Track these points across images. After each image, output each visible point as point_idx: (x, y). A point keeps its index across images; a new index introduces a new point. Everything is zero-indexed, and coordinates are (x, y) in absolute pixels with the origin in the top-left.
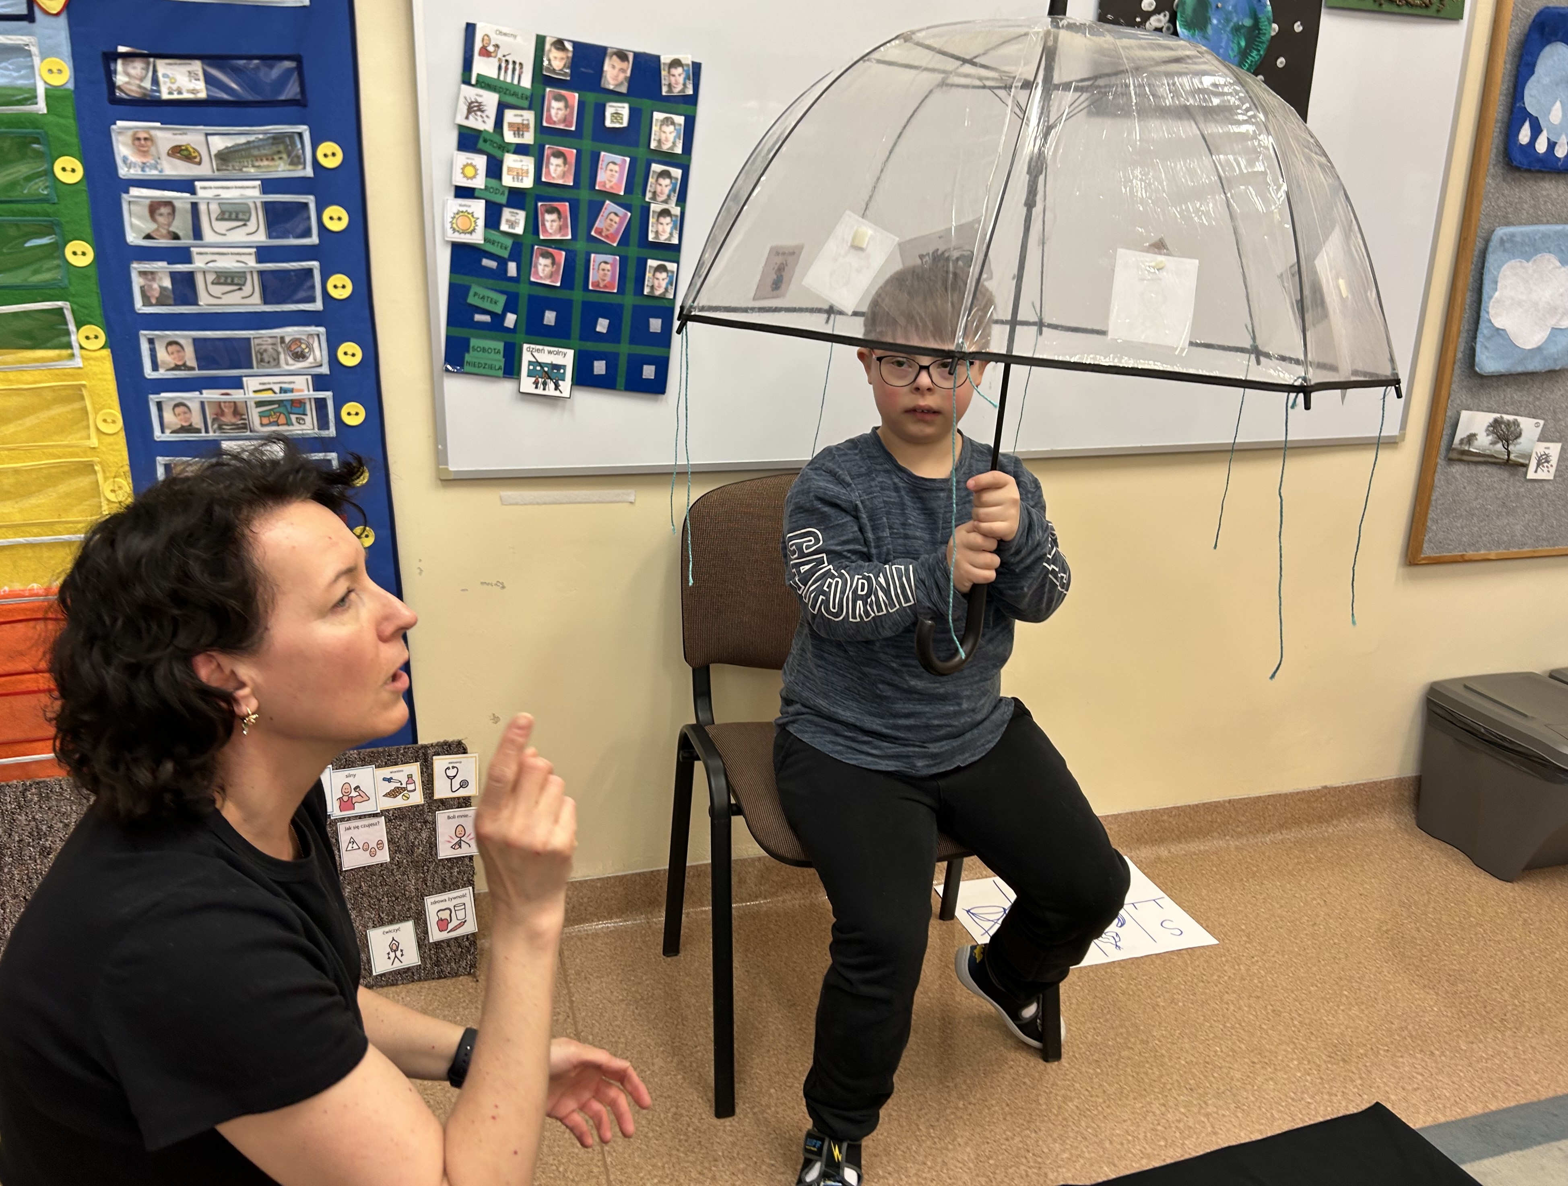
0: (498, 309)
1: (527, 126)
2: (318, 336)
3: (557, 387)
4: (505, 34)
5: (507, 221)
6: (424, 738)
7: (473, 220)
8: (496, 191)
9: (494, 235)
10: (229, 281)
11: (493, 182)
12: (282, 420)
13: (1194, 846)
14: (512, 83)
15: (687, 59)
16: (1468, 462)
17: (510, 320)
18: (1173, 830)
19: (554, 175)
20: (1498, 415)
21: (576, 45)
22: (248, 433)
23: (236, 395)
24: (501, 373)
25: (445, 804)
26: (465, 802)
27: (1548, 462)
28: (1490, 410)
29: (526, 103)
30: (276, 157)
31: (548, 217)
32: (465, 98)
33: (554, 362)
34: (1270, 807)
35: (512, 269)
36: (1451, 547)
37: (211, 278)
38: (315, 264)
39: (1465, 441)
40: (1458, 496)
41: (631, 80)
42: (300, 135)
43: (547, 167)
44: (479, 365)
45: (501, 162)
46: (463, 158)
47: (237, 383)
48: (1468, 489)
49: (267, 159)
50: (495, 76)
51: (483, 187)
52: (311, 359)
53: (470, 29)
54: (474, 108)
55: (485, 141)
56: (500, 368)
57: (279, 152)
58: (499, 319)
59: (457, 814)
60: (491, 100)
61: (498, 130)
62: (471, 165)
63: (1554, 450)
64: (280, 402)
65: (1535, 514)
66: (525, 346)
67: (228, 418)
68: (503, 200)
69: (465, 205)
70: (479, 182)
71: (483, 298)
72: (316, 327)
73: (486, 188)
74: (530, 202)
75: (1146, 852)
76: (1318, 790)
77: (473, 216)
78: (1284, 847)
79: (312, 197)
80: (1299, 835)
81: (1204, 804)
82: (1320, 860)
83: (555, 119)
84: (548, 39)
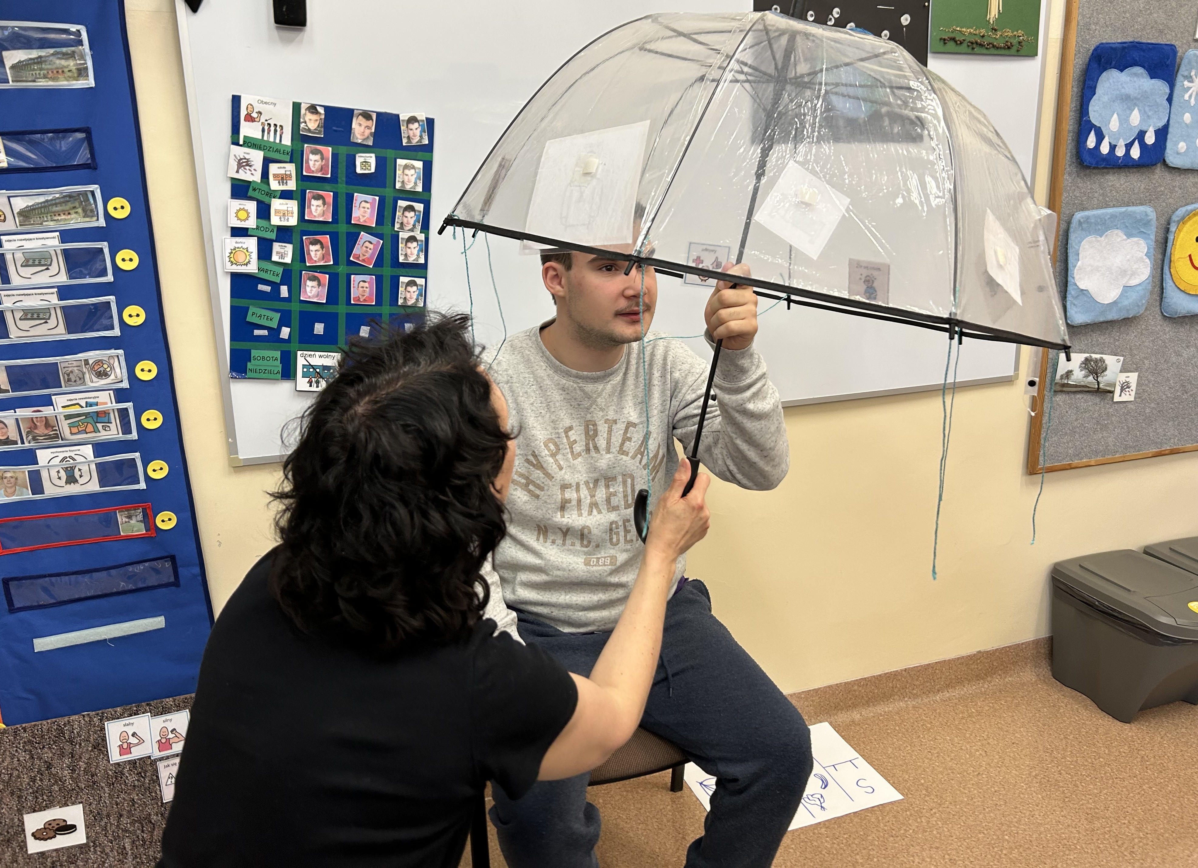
0: (274, 325)
1: (290, 176)
2: (118, 356)
4: (266, 103)
5: (277, 253)
7: (247, 254)
8: (266, 230)
9: (266, 265)
10: (35, 316)
11: (263, 223)
12: (90, 428)
14: (274, 142)
15: (422, 116)
16: (1068, 392)
17: (285, 332)
19: (315, 214)
20: (1087, 355)
21: (326, 108)
22: (60, 442)
23: (47, 411)
24: (279, 376)
27: (1129, 387)
28: (1081, 351)
30: (72, 212)
31: (312, 248)
32: (235, 155)
33: (324, 364)
35: (284, 291)
36: (1060, 458)
37: (18, 315)
38: (112, 298)
39: (1064, 377)
40: (1062, 418)
41: (375, 135)
42: (93, 193)
43: (309, 207)
44: (260, 371)
45: (269, 206)
46: (237, 204)
47: (47, 401)
48: (1069, 412)
49: (64, 214)
50: (260, 137)
51: (255, 227)
52: (112, 377)
53: (236, 100)
54: (244, 163)
55: (254, 190)
56: (278, 372)
57: (74, 208)
58: (275, 333)
60: (257, 157)
61: (265, 180)
62: (243, 209)
63: (1133, 378)
64: (87, 415)
65: (1123, 428)
66: (299, 353)
67: (41, 430)
68: (273, 236)
69: (240, 242)
70: (251, 223)
71: (260, 316)
72: (115, 349)
73: (258, 228)
74: (296, 237)
75: (843, 717)
76: (974, 655)
77: (247, 251)
78: (951, 705)
79: (106, 243)
80: (962, 693)
81: (885, 674)
82: (979, 713)
83: (313, 169)
84: (303, 105)
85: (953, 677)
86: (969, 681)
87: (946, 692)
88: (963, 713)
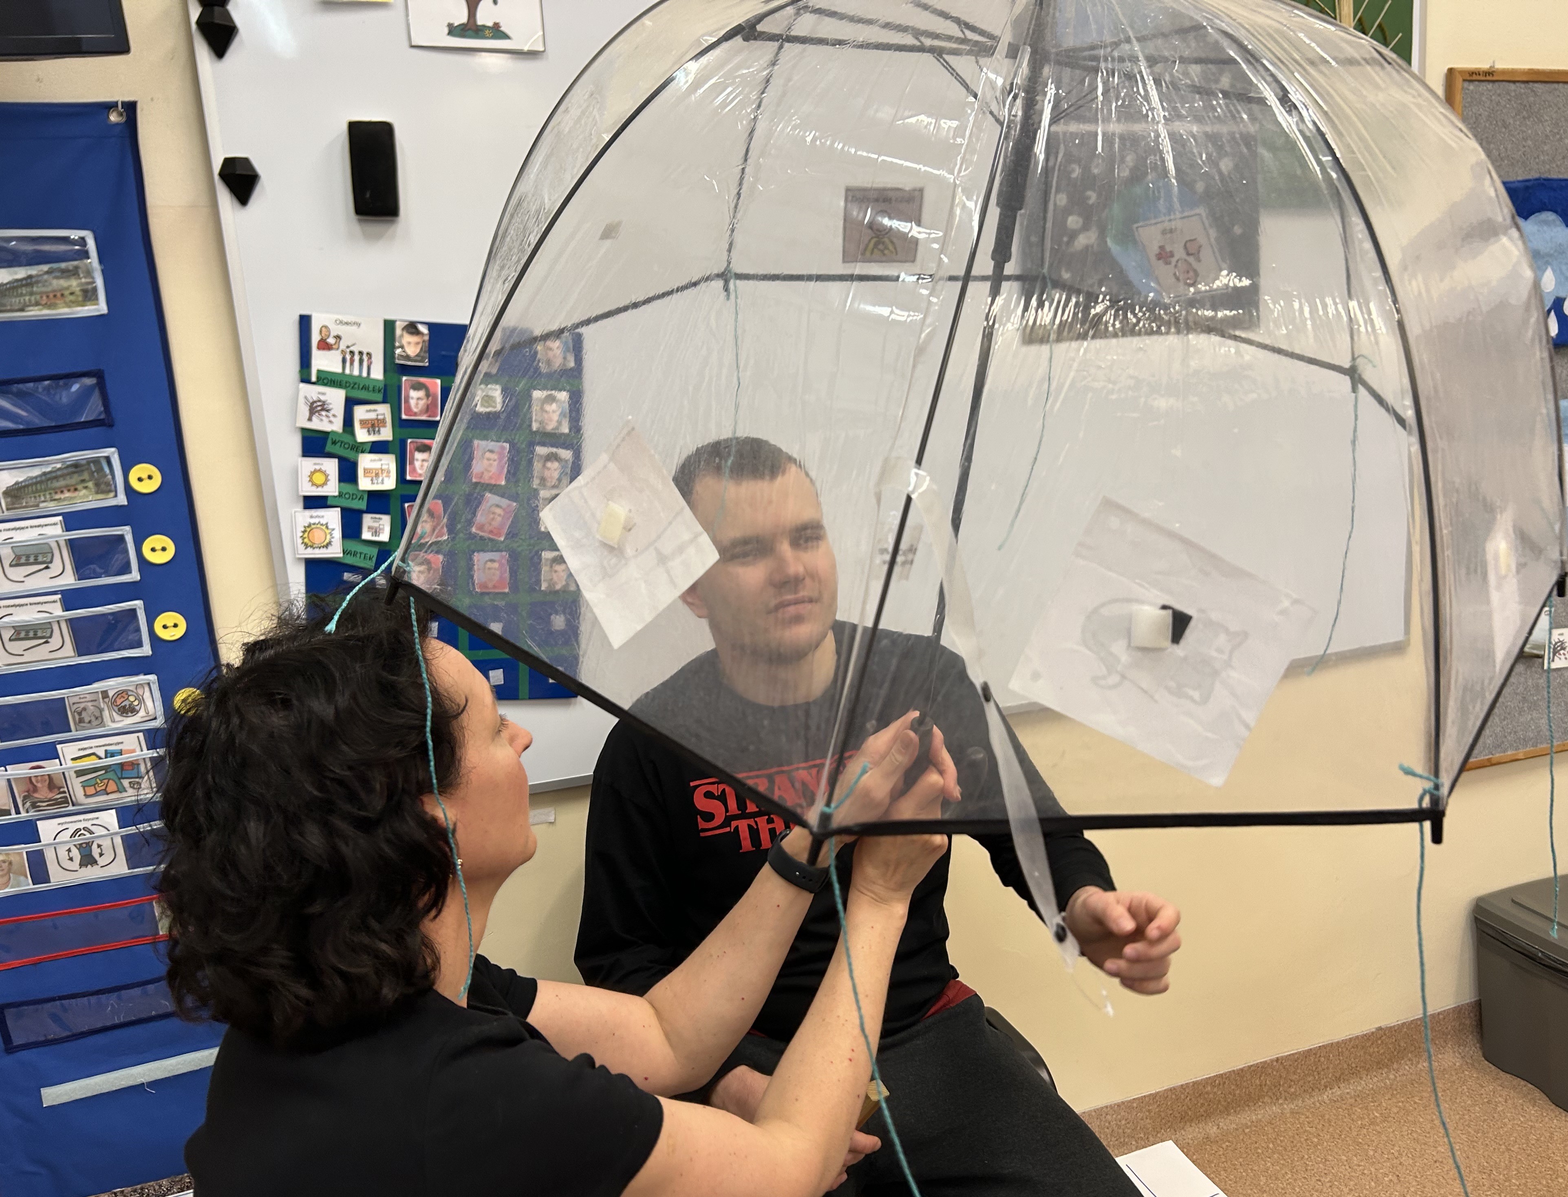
1: (383, 422)
2: (149, 684)
4: (347, 323)
5: (369, 528)
7: (328, 531)
8: (353, 497)
9: (354, 546)
10: (31, 634)
11: (348, 488)
12: (112, 786)
14: (360, 376)
19: (419, 472)
22: (71, 808)
23: (51, 767)
27: (1564, 649)
30: (79, 487)
32: (306, 398)
37: (7, 634)
38: (138, 604)
42: (108, 459)
43: (412, 463)
46: (310, 464)
47: (50, 752)
49: (69, 490)
50: (340, 370)
51: (337, 494)
52: (142, 713)
53: (305, 322)
54: (317, 408)
55: (334, 443)
57: (83, 481)
60: (336, 397)
61: (348, 429)
62: (320, 471)
64: (106, 768)
67: (43, 793)
68: (362, 505)
69: (317, 517)
70: (332, 489)
72: (145, 674)
73: (341, 495)
74: (394, 504)
75: (1193, 1132)
76: (1373, 1033)
77: (327, 527)
78: (1344, 1106)
79: (128, 528)
80: (1359, 1088)
81: (1250, 1067)
82: (1385, 1119)
83: (415, 410)
84: (398, 323)
85: (1345, 1066)
86: (1368, 1070)
87: (1336, 1088)
88: (1362, 1119)
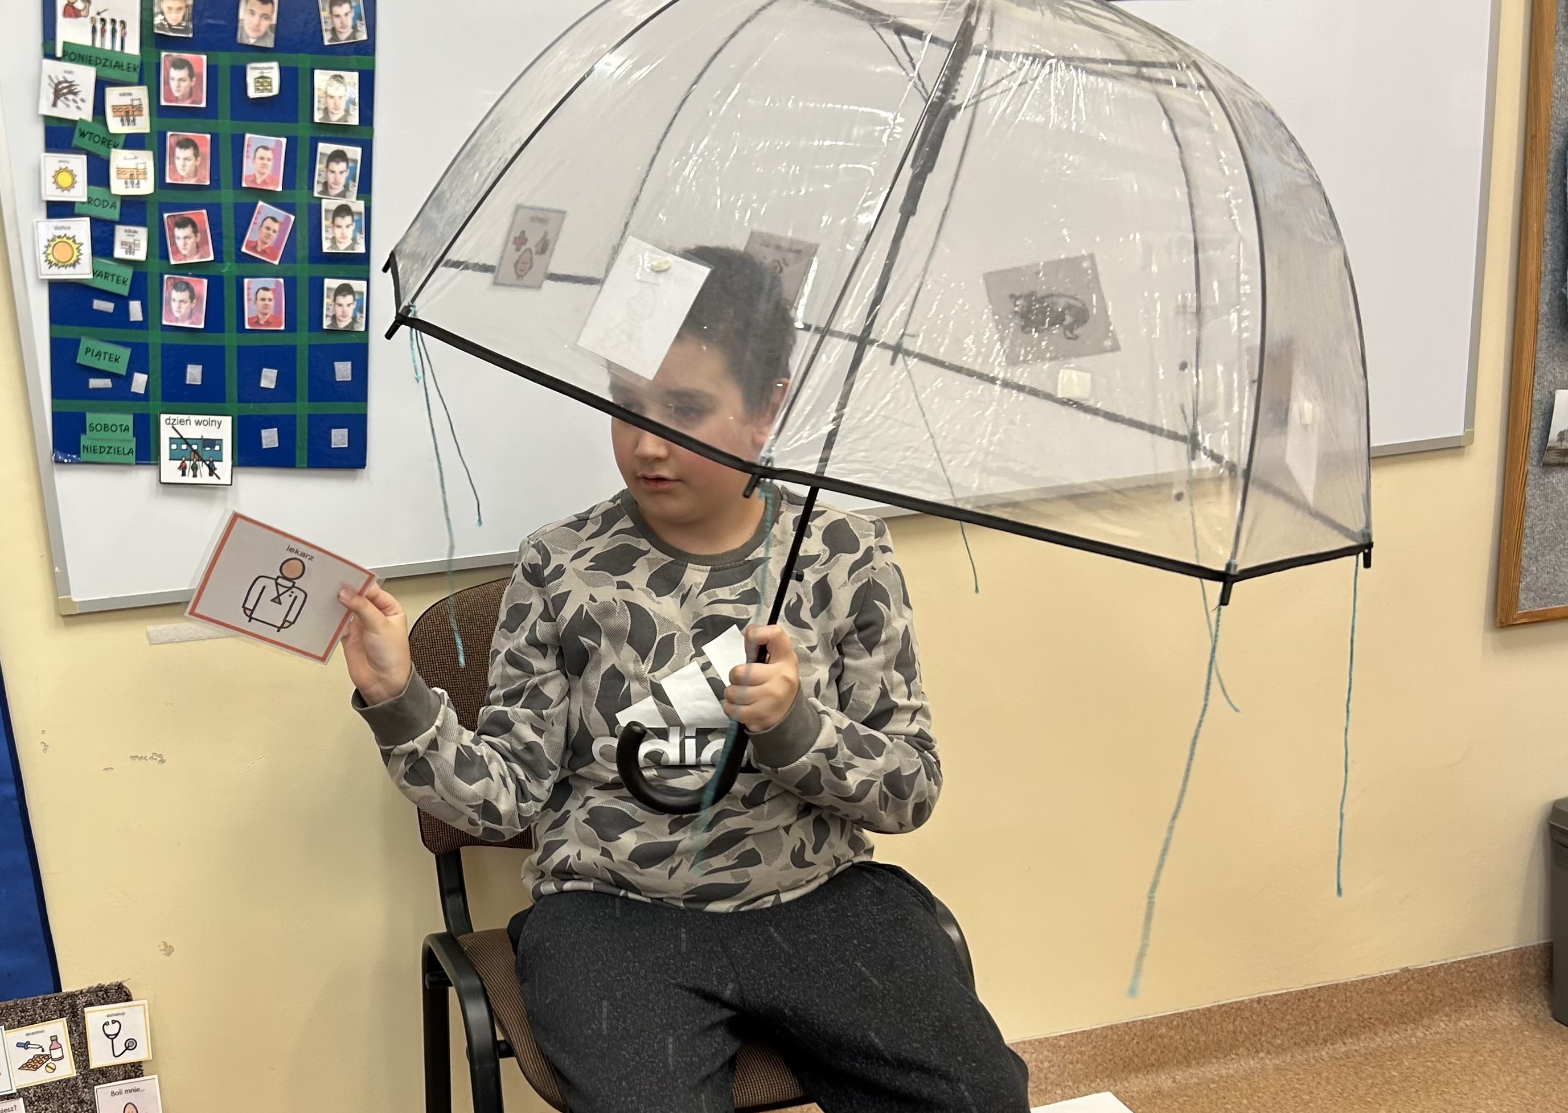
0: (121, 369)
1: (139, 108)
3: (212, 471)
5: (123, 243)
6: (70, 984)
7: (75, 247)
8: (104, 203)
9: (106, 265)
11: (99, 191)
13: (1214, 1070)
17: (139, 382)
18: (1177, 1048)
19: (182, 173)
24: (132, 458)
25: (106, 1075)
26: (134, 1070)
29: (134, 77)
31: (179, 233)
32: (50, 77)
33: (205, 437)
34: (1322, 1004)
35: (135, 310)
41: (279, 29)
43: (172, 162)
44: (102, 450)
45: (107, 163)
46: (54, 161)
51: (85, 199)
54: (62, 90)
55: (83, 135)
56: (130, 452)
58: (123, 382)
59: (124, 1088)
60: (85, 76)
61: (101, 118)
62: (66, 170)
66: (163, 417)
68: (114, 214)
69: (62, 228)
70: (79, 193)
71: (99, 355)
73: (89, 201)
74: (152, 214)
77: (74, 241)
83: (177, 94)
